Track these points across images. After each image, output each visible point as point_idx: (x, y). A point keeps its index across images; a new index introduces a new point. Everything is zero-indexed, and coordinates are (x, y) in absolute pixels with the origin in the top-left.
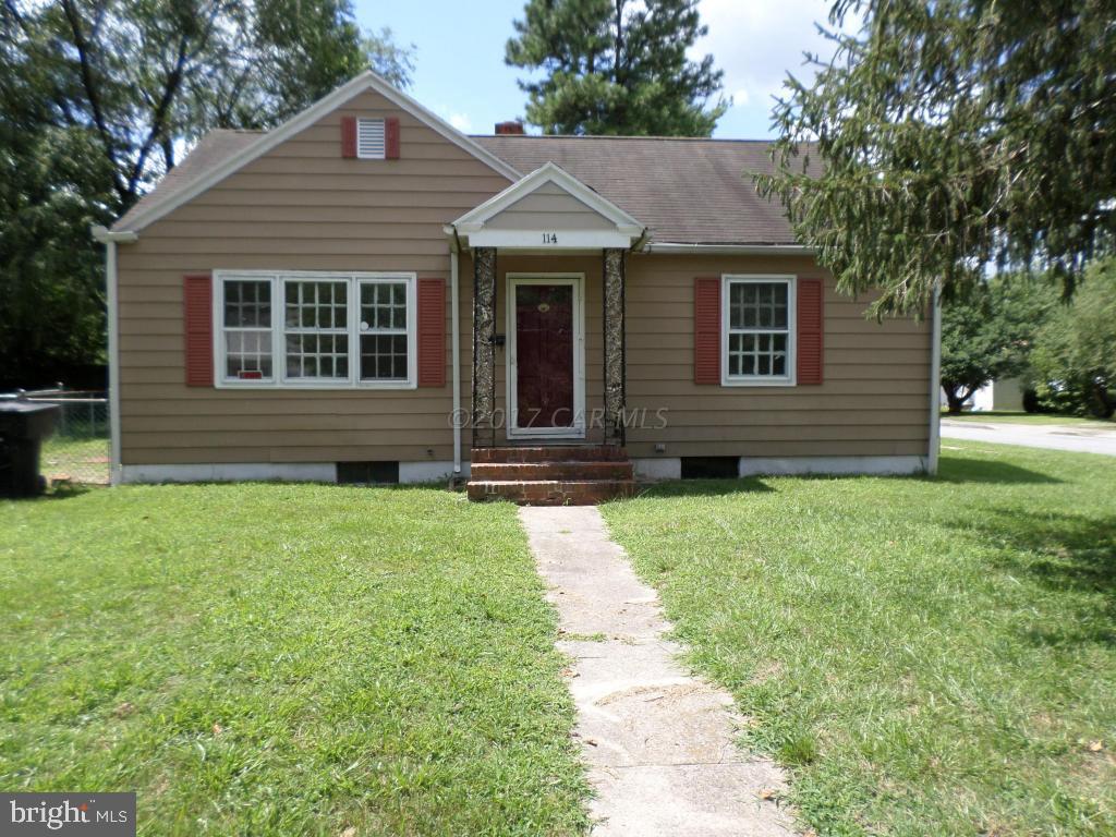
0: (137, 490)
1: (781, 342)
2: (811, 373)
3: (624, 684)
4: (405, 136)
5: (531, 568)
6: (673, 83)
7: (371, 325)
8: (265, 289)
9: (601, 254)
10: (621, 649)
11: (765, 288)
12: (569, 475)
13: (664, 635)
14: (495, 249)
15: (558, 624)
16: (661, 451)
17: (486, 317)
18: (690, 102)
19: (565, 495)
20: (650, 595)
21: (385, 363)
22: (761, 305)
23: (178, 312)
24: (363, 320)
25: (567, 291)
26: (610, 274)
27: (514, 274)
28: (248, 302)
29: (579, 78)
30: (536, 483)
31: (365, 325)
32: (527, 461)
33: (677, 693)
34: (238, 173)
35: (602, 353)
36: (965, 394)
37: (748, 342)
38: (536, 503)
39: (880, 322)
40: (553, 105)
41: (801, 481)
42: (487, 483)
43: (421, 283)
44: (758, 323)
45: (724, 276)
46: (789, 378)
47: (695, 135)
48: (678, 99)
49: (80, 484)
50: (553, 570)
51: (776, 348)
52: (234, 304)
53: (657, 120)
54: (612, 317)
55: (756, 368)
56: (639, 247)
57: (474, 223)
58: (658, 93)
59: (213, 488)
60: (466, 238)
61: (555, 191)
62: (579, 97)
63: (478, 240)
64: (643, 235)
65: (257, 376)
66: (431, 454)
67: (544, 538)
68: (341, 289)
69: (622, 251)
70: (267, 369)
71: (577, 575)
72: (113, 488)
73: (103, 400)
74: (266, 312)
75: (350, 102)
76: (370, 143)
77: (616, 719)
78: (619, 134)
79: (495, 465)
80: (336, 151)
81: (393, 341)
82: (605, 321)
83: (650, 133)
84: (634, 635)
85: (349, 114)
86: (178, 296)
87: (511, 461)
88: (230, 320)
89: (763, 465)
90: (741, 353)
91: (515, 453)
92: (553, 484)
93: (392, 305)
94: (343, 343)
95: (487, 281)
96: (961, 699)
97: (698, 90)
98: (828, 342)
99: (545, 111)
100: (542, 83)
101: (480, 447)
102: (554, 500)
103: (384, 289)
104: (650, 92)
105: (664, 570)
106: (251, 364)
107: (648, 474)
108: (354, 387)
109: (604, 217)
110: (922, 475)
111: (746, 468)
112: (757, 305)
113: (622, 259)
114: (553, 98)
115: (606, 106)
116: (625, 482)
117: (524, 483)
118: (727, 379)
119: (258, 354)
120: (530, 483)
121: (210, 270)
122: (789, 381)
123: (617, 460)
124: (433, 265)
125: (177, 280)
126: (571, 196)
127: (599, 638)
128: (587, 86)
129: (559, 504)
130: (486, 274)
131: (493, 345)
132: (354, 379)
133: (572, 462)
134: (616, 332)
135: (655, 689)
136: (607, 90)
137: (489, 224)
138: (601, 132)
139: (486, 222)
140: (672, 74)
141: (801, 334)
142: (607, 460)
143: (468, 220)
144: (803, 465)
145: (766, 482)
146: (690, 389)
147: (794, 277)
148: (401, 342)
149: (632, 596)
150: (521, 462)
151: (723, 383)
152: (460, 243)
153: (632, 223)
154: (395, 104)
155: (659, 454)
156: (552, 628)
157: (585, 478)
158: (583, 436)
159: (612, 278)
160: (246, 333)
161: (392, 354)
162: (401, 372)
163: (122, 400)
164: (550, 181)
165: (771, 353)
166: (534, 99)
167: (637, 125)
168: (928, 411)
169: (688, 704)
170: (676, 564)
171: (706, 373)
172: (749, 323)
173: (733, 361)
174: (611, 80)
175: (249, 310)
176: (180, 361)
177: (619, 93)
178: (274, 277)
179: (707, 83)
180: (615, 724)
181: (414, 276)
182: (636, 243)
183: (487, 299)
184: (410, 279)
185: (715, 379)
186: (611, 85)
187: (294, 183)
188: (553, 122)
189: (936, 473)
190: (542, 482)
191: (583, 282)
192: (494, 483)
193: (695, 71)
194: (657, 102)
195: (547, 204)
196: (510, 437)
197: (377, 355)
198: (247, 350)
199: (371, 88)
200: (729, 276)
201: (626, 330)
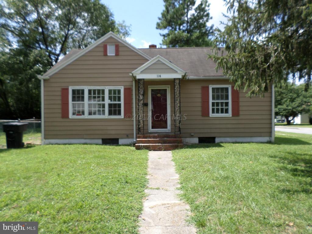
0: (48, 146)
1: (227, 104)
2: (236, 113)
3: (159, 202)
4: (120, 49)
5: (146, 169)
6: (203, 32)
7: (111, 101)
8: (83, 91)
9: (173, 80)
10: (163, 192)
11: (222, 89)
12: (165, 142)
13: (177, 188)
14: (144, 79)
15: (147, 185)
16: (192, 135)
17: (141, 98)
18: (208, 38)
19: (162, 148)
20: (177, 176)
21: (115, 111)
22: (221, 93)
23: (60, 98)
24: (109, 99)
25: (165, 90)
26: (176, 86)
27: (150, 86)
28: (78, 95)
29: (176, 32)
30: (154, 144)
31: (110, 101)
32: (153, 138)
33: (175, 205)
34: (76, 60)
35: (174, 107)
36: (291, 119)
37: (218, 104)
38: (154, 150)
39: (251, 98)
40: (169, 40)
41: (232, 144)
42: (141, 144)
43: (125, 89)
44: (220, 99)
45: (210, 86)
46: (230, 114)
47: (210, 46)
48: (204, 37)
49: (34, 144)
50: (152, 169)
51: (226, 106)
52: (75, 95)
53: (198, 43)
54: (177, 98)
55: (220, 112)
56: (185, 78)
57: (138, 72)
58: (198, 35)
59: (67, 146)
60: (136, 76)
61: (160, 63)
62: (176, 37)
63: (139, 77)
64: (185, 74)
65: (81, 115)
66: (128, 136)
67: (153, 160)
68: (103, 91)
69: (179, 79)
70: (83, 113)
71: (158, 170)
72: (42, 146)
73: (40, 122)
74: (83, 98)
75: (106, 40)
76: (111, 51)
77: (154, 212)
78: (187, 47)
79: (143, 139)
80: (102, 54)
81: (117, 105)
82: (175, 99)
83: (196, 46)
84: (168, 188)
85: (106, 43)
86: (60, 93)
87: (149, 138)
88: (73, 100)
89: (222, 139)
90: (215, 107)
91: (149, 136)
92: (159, 145)
93: (117, 95)
94: (104, 106)
95: (142, 88)
96: (255, 209)
97: (210, 34)
98: (241, 104)
99: (167, 41)
100: (166, 34)
101: (140, 134)
102: (160, 149)
103: (115, 91)
104: (196, 35)
105: (183, 169)
106: (79, 112)
107: (189, 142)
108: (106, 118)
109: (174, 70)
110: (270, 142)
111: (217, 140)
112: (220, 94)
113: (179, 81)
114: (169, 38)
115: (184, 39)
116: (180, 144)
117: (151, 144)
118: (211, 115)
119: (81, 109)
120: (153, 144)
121: (68, 87)
122: (230, 115)
123: (179, 138)
124: (128, 84)
125: (60, 89)
126: (164, 64)
127: (158, 189)
128: (178, 34)
129: (161, 150)
130: (141, 86)
131: (143, 106)
132: (106, 116)
133: (166, 139)
134: (178, 102)
135: (168, 204)
136: (184, 35)
137: (142, 72)
138: (182, 46)
139: (141, 72)
140: (203, 30)
141: (233, 102)
142: (176, 138)
143: (136, 71)
144: (234, 140)
145: (222, 144)
146: (201, 118)
147: (230, 86)
148: (119, 105)
149: (172, 177)
150: (151, 138)
151: (210, 116)
152: (134, 78)
153: (182, 71)
154: (118, 40)
155: (192, 136)
156: (145, 186)
157: (169, 143)
158: (170, 131)
159: (177, 87)
160: (78, 103)
161: (117, 109)
162: (119, 114)
163: (45, 122)
164: (159, 60)
165: (224, 107)
166: (164, 38)
167: (192, 44)
168: (271, 123)
169: (176, 208)
170: (186, 168)
171: (205, 113)
172: (218, 99)
173: (213, 110)
174: (185, 32)
175: (79, 97)
176: (60, 111)
177: (187, 36)
178: (85, 88)
179: (212, 32)
180: (153, 214)
181: (123, 87)
182: (184, 77)
183: (142, 93)
184: (122, 88)
185: (208, 115)
186: (185, 34)
187: (91, 62)
188: (169, 44)
189: (274, 142)
190: (156, 144)
191: (170, 87)
192: (143, 145)
193: (209, 29)
194: (198, 38)
195: (158, 66)
196: (149, 132)
197: (113, 109)
198: (78, 108)
199: (111, 36)
200: (212, 85)
201: (181, 101)
